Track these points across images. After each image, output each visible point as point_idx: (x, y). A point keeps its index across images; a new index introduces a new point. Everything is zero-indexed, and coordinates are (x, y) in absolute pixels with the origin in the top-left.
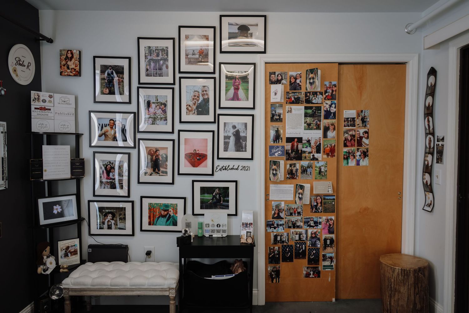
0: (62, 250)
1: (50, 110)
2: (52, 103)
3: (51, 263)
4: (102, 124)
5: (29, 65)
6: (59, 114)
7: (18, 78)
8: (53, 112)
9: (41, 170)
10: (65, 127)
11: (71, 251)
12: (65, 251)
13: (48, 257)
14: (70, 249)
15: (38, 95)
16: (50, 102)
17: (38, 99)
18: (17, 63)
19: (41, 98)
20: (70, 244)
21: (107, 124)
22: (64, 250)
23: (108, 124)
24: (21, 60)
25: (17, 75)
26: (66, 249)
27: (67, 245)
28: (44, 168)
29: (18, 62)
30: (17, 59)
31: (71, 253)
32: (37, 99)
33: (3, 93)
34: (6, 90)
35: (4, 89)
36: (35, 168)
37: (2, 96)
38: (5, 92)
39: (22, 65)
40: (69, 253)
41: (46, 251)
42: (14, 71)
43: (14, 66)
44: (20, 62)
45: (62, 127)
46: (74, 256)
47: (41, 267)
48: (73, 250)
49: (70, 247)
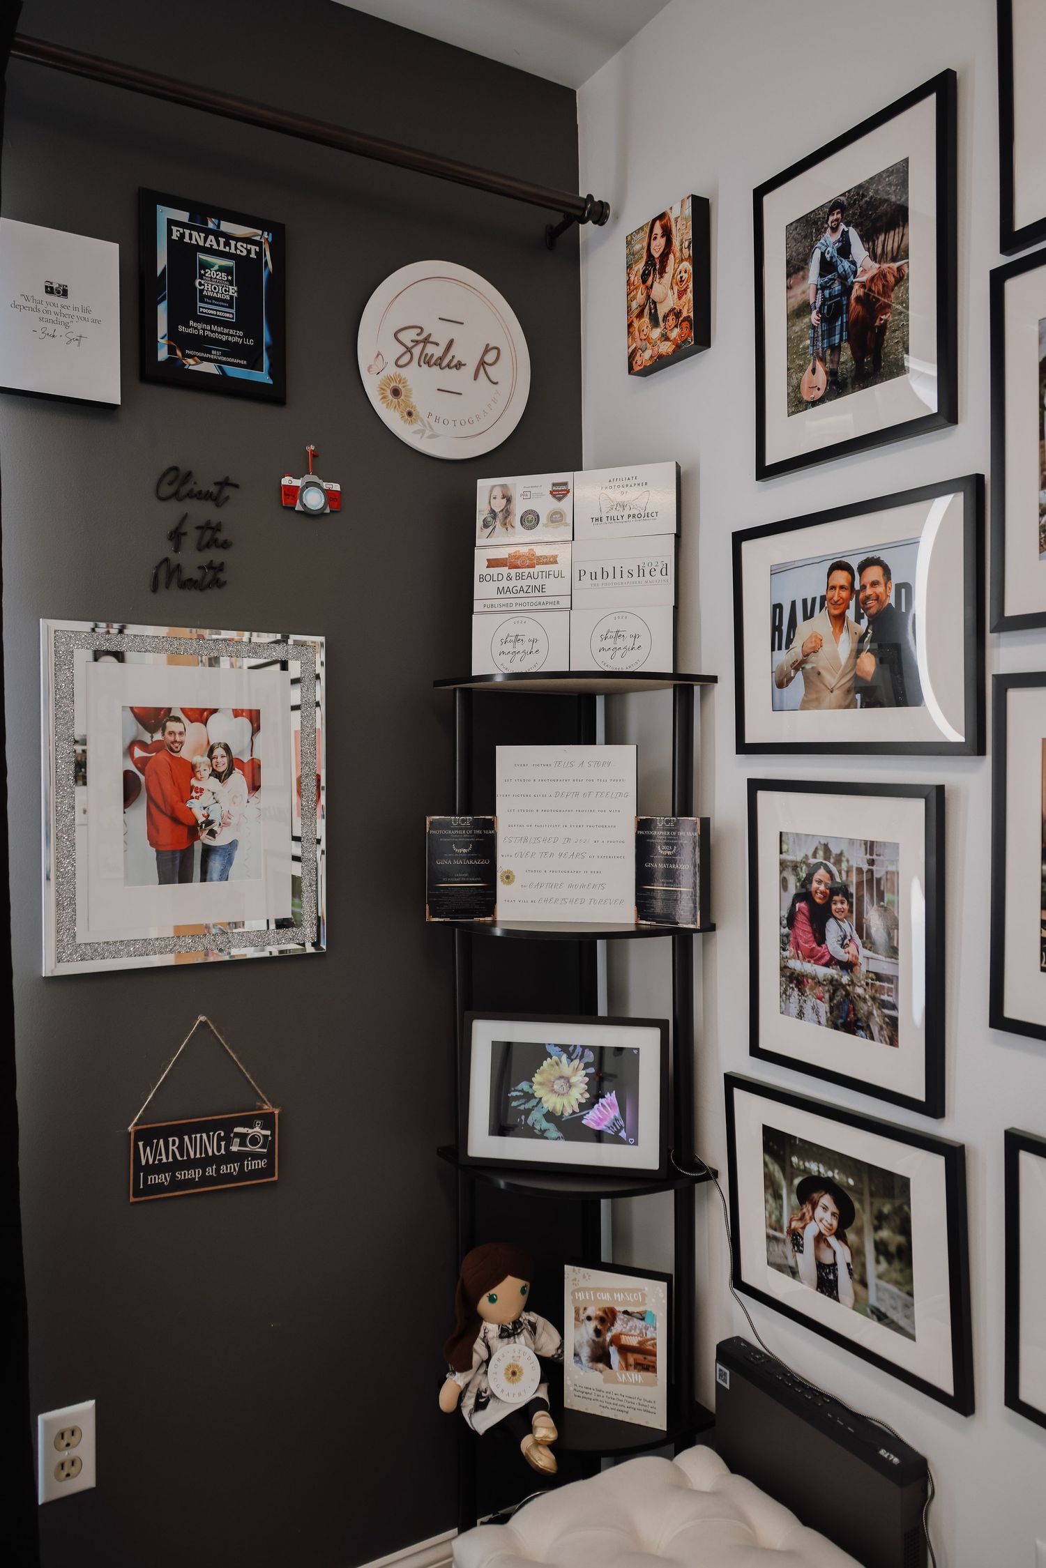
0: (583, 1316)
1: (552, 559)
2: (567, 525)
3: (514, 1373)
4: (793, 603)
5: (490, 357)
6: (594, 576)
7: (417, 426)
8: (567, 573)
9: (488, 874)
11: (626, 1340)
12: (598, 1332)
13: (509, 1336)
14: (618, 1327)
15: (504, 497)
16: (556, 517)
17: (507, 512)
18: (407, 357)
19: (519, 508)
20: (619, 1297)
21: (814, 600)
22: (589, 1318)
23: (823, 598)
24: (431, 339)
25: (410, 414)
26: (602, 1320)
27: (606, 1300)
28: (503, 864)
29: (417, 351)
30: (406, 337)
31: (624, 1350)
32: (500, 516)
33: (314, 499)
34: (336, 487)
35: (325, 485)
36: (452, 859)
37: (308, 514)
38: (330, 496)
39: (439, 362)
40: (613, 1350)
41: (492, 1299)
42: (388, 393)
43: (391, 370)
44: (430, 349)
45: (609, 643)
46: (636, 1376)
47: (455, 1381)
48: (633, 1341)
49: (620, 1316)
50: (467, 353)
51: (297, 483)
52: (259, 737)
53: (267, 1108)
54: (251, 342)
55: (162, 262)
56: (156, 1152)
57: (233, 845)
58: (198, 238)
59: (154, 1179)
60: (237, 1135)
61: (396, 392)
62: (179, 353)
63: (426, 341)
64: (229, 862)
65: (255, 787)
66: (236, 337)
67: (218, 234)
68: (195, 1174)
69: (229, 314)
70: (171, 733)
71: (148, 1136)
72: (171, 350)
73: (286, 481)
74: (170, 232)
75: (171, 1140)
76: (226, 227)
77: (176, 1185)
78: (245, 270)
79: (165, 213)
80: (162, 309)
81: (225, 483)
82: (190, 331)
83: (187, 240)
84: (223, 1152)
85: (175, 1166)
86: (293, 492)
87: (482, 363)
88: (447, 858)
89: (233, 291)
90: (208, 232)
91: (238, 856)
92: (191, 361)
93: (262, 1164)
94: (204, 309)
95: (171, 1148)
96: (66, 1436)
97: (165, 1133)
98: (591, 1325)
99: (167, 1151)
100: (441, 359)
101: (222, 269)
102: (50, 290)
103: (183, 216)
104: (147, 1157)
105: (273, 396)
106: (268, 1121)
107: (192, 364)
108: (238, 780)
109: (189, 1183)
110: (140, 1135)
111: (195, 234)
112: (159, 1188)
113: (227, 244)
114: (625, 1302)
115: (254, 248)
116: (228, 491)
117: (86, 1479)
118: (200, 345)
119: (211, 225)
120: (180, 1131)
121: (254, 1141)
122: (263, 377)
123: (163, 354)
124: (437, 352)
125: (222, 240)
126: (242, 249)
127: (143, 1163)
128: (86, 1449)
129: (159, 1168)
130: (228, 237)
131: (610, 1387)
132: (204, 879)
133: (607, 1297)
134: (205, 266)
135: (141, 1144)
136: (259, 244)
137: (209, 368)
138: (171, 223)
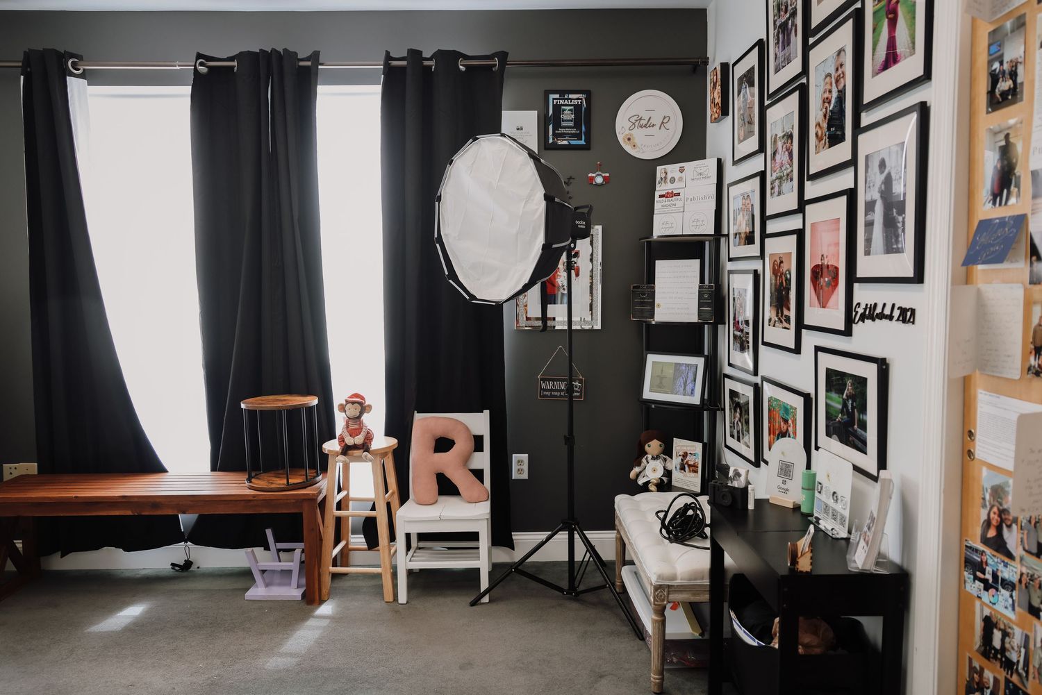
0: (678, 454)
1: (679, 194)
2: (684, 182)
3: (654, 470)
5: (665, 121)
6: (691, 200)
7: (637, 150)
8: (683, 199)
9: (652, 304)
10: (698, 223)
11: (690, 463)
12: (682, 460)
13: (654, 459)
14: (688, 459)
15: (665, 173)
16: (680, 179)
17: (666, 178)
18: (633, 126)
19: (669, 177)
20: (689, 448)
22: (680, 455)
24: (642, 118)
25: (634, 146)
26: (683, 456)
27: (685, 449)
28: (657, 301)
29: (637, 124)
30: (633, 120)
31: (690, 466)
32: (664, 179)
33: (599, 180)
34: (608, 175)
35: (603, 175)
36: (640, 299)
37: (597, 185)
38: (605, 178)
39: (645, 126)
40: (686, 466)
41: (649, 446)
42: (626, 140)
43: (627, 132)
44: (642, 122)
45: (695, 224)
46: (693, 474)
47: (636, 470)
48: (691, 463)
49: (689, 455)
50: (657, 120)
51: (594, 175)
53: (581, 377)
54: (578, 132)
55: (551, 112)
56: (546, 385)
58: (562, 102)
59: (545, 393)
61: (629, 139)
62: (556, 139)
63: (640, 119)
66: (574, 131)
67: (568, 99)
68: (558, 394)
69: (571, 124)
71: (544, 380)
72: (553, 139)
73: (590, 175)
74: (553, 102)
75: (550, 382)
76: (571, 96)
77: (552, 396)
78: (577, 109)
79: (552, 96)
80: (551, 127)
81: (571, 178)
82: (559, 132)
83: (558, 103)
85: (551, 390)
86: (592, 179)
87: (663, 123)
88: (638, 299)
89: (573, 116)
90: (565, 99)
92: (559, 141)
93: (578, 394)
94: (563, 124)
96: (520, 462)
97: (549, 380)
98: (681, 458)
99: (550, 385)
100: (646, 125)
101: (569, 110)
102: (518, 129)
103: (557, 96)
104: (543, 386)
105: (586, 147)
106: (580, 381)
107: (560, 143)
109: (556, 396)
110: (541, 379)
111: (561, 100)
112: (547, 396)
113: (571, 102)
114: (690, 450)
115: (580, 101)
116: (571, 180)
117: (525, 476)
118: (562, 136)
119: (566, 97)
120: (553, 380)
121: (576, 387)
122: (582, 142)
123: (551, 141)
124: (645, 122)
125: (569, 101)
126: (576, 102)
127: (542, 388)
128: (525, 467)
129: (546, 390)
130: (571, 99)
132: (561, 303)
133: (685, 448)
134: (564, 110)
135: (542, 382)
136: (581, 99)
137: (565, 142)
138: (554, 99)
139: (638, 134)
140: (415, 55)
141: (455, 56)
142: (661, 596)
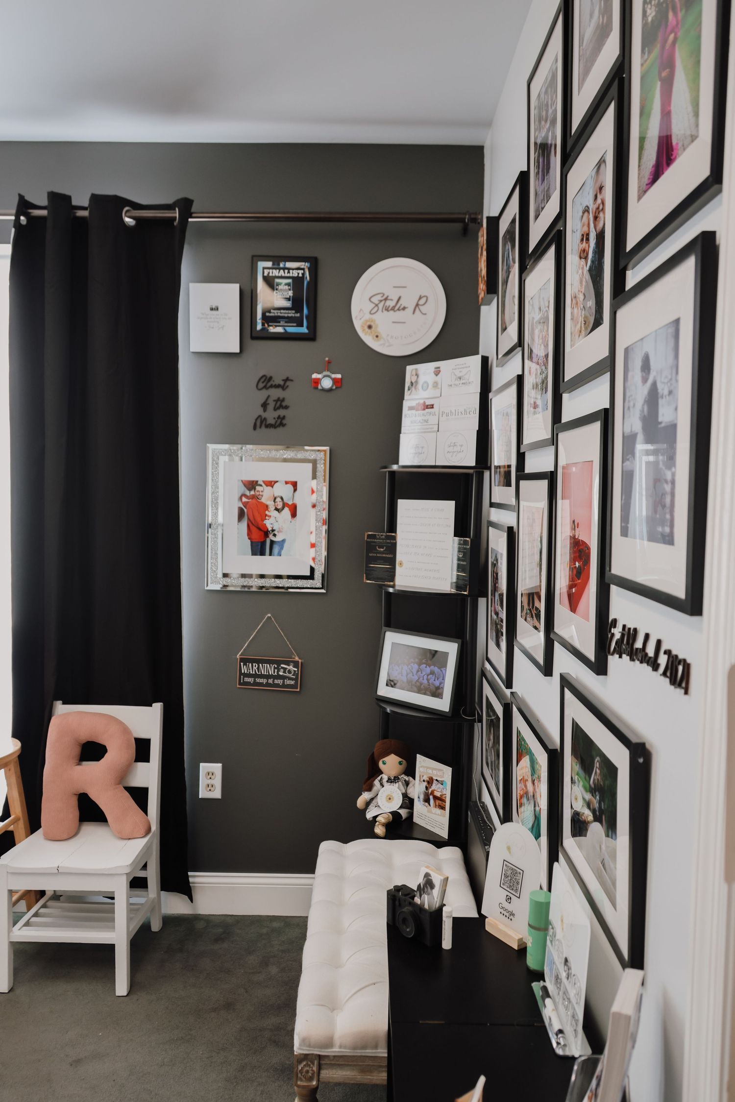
0: (422, 780)
1: (432, 406)
2: (439, 388)
3: (390, 799)
5: (422, 301)
6: (446, 415)
7: (382, 342)
8: (437, 414)
9: (392, 562)
10: (455, 448)
12: (427, 788)
13: (391, 782)
14: (434, 787)
15: (416, 375)
16: (435, 385)
17: (417, 383)
18: (376, 308)
19: (421, 380)
20: (435, 772)
22: (424, 781)
24: (389, 298)
25: (377, 336)
26: (428, 782)
27: (430, 773)
28: (399, 557)
29: (381, 306)
30: (376, 300)
31: (435, 798)
32: (414, 384)
33: (327, 383)
34: (339, 376)
35: (333, 376)
36: (376, 553)
37: (323, 390)
38: (335, 381)
39: (393, 309)
40: (431, 797)
41: (384, 763)
42: (366, 328)
43: (368, 316)
44: (388, 303)
45: (451, 449)
46: (439, 811)
47: (366, 796)
48: (438, 794)
49: (435, 782)
50: (409, 301)
51: (319, 376)
52: (297, 492)
53: (297, 659)
54: (298, 315)
55: (260, 286)
56: (248, 669)
57: (284, 541)
58: (275, 273)
59: (247, 680)
60: (282, 668)
61: (370, 327)
62: (266, 325)
63: (386, 299)
64: (282, 548)
65: (294, 514)
66: (292, 314)
67: (284, 269)
68: (264, 681)
69: (289, 304)
70: (258, 491)
71: (245, 661)
72: (263, 324)
73: (315, 376)
74: (263, 273)
75: (254, 664)
76: (289, 265)
77: (255, 684)
78: (297, 282)
79: (261, 265)
80: (259, 308)
81: (287, 379)
82: (272, 315)
83: (271, 274)
84: (276, 674)
85: (255, 676)
86: (317, 382)
87: (417, 305)
88: (374, 553)
89: (291, 293)
90: (280, 269)
91: (286, 545)
92: (271, 328)
93: (293, 682)
95: (254, 668)
96: (210, 775)
97: (253, 661)
98: (425, 784)
99: (253, 669)
100: (394, 307)
101: (286, 284)
102: (212, 309)
103: (269, 264)
104: (244, 670)
105: (311, 337)
106: (296, 664)
107: (272, 330)
108: (287, 512)
109: (261, 684)
110: (242, 660)
111: (274, 271)
112: (248, 684)
113: (289, 272)
114: (437, 775)
115: (301, 272)
116: (288, 383)
117: (217, 794)
118: (276, 320)
119: (282, 265)
120: (258, 661)
121: (290, 672)
122: (304, 330)
123: (259, 327)
124: (392, 304)
125: (286, 271)
126: (295, 273)
127: (243, 672)
128: (218, 781)
129: (249, 675)
130: (289, 269)
131: (428, 815)
132: (270, 554)
133: (430, 771)
134: (280, 284)
135: (242, 664)
136: (303, 269)
137: (279, 330)
138: (264, 268)
139: (383, 320)
140: (59, 201)
141: (119, 203)
142: (307, 1072)
